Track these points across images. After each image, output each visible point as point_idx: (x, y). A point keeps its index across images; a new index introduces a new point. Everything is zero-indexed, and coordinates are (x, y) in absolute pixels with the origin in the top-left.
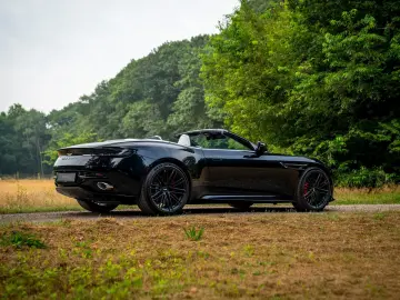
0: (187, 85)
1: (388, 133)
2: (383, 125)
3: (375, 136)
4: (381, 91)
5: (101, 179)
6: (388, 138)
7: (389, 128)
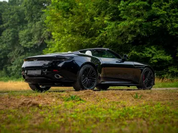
0: (8, 27)
1: (150, 53)
2: (148, 49)
3: (143, 55)
4: (147, 31)
5: (56, 73)
6: (150, 55)
7: (150, 50)
